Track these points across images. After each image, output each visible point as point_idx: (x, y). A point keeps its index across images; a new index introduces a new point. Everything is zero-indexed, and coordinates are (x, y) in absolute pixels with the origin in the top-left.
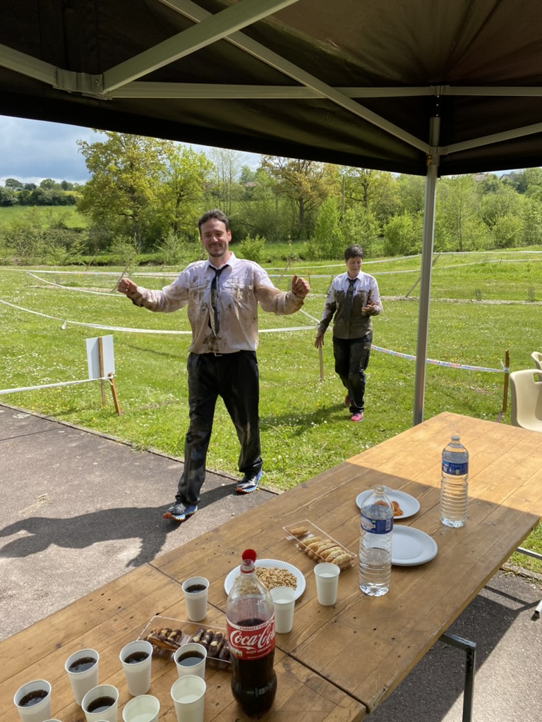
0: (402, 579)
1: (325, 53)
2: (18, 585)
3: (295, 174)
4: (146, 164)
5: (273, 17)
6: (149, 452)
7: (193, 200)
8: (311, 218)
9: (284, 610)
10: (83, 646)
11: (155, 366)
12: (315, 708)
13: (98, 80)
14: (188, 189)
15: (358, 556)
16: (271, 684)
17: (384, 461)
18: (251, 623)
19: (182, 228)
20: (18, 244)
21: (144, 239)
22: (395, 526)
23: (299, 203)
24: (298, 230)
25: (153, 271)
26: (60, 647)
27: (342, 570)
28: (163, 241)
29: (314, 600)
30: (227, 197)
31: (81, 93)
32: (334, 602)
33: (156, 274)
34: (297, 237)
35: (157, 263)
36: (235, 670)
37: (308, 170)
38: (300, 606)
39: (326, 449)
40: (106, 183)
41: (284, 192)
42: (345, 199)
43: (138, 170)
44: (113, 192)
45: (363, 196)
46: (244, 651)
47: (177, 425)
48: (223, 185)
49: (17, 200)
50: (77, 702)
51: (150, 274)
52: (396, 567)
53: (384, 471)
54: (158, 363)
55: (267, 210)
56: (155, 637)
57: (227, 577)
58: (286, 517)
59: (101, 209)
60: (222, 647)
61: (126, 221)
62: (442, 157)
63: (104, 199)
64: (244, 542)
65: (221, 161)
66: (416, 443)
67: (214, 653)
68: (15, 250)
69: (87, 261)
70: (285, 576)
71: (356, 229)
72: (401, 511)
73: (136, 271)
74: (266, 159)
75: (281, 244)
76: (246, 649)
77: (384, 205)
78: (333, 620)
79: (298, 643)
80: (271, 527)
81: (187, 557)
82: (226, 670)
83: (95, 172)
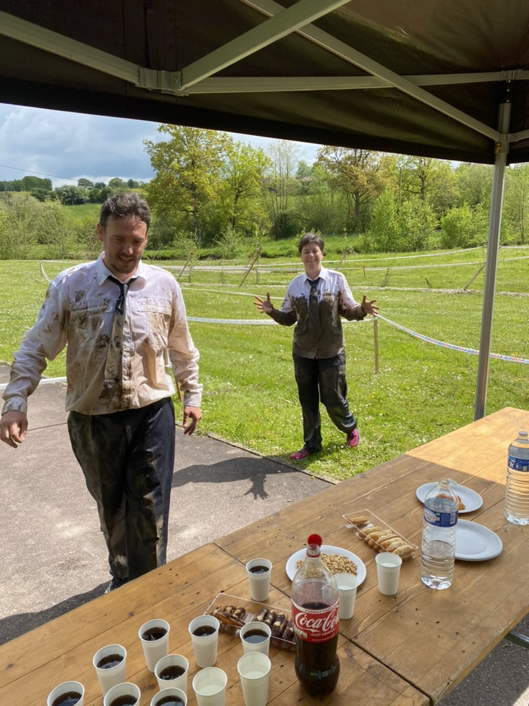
0: (465, 574)
1: (394, 42)
2: (90, 555)
3: (351, 168)
4: (206, 162)
5: (344, 8)
6: (209, 437)
7: (251, 195)
8: (366, 211)
9: (346, 596)
10: (153, 616)
11: (214, 355)
12: (378, 696)
13: (176, 77)
14: (247, 185)
15: (420, 548)
16: (334, 668)
17: (445, 455)
18: (316, 606)
19: (240, 223)
20: (88, 240)
21: (204, 234)
22: (460, 520)
23: (355, 196)
24: (353, 223)
25: (212, 265)
26: (133, 615)
27: (403, 561)
28: (222, 236)
29: (374, 589)
30: (283, 192)
31: (160, 90)
32: (395, 592)
33: (214, 268)
34: (352, 230)
35: (216, 257)
36: (299, 650)
37: (365, 163)
38: (362, 592)
39: (381, 441)
40: (170, 180)
41: (340, 185)
42: (402, 191)
43: (199, 167)
44: (175, 190)
45: (420, 188)
46: (309, 633)
47: (235, 412)
48: (280, 180)
49: (88, 198)
50: (149, 669)
51: (208, 268)
52: (459, 562)
53: (445, 465)
54: (217, 353)
55: (323, 204)
56: (220, 613)
57: (289, 561)
58: (345, 505)
59: (165, 206)
60: (285, 627)
61: (187, 217)
62: (511, 144)
63: (167, 196)
64: (304, 527)
65: (278, 157)
66: (478, 438)
67: (278, 633)
68: (85, 245)
69: (151, 255)
70: (346, 563)
71: (413, 221)
72: (463, 506)
73: (196, 264)
74: (323, 154)
75: (335, 237)
76: (311, 632)
77: (442, 197)
78: (394, 610)
79: (360, 630)
80: (330, 514)
81: (249, 538)
82: (288, 650)
83: (159, 170)
